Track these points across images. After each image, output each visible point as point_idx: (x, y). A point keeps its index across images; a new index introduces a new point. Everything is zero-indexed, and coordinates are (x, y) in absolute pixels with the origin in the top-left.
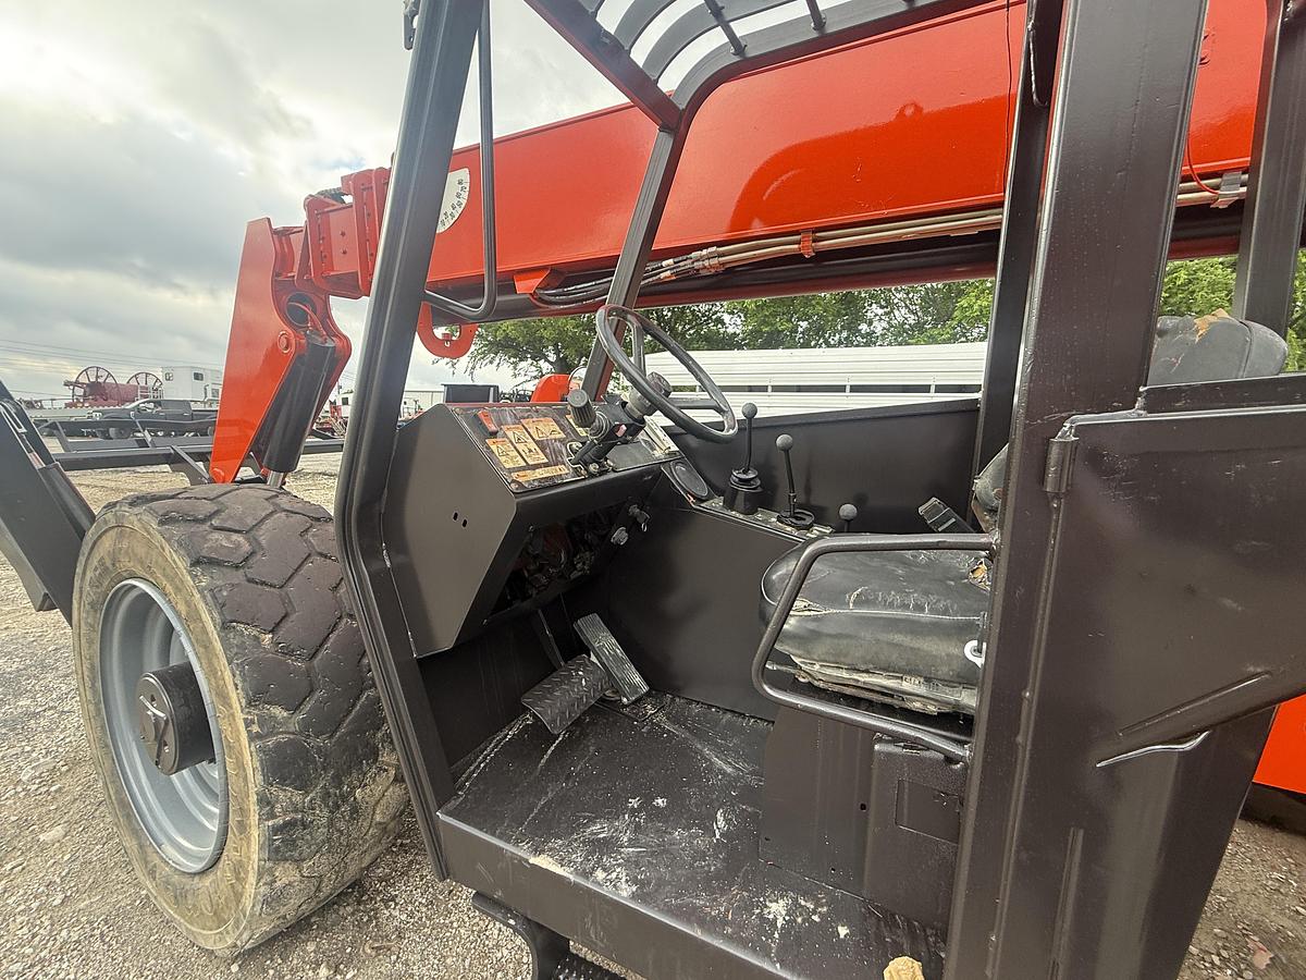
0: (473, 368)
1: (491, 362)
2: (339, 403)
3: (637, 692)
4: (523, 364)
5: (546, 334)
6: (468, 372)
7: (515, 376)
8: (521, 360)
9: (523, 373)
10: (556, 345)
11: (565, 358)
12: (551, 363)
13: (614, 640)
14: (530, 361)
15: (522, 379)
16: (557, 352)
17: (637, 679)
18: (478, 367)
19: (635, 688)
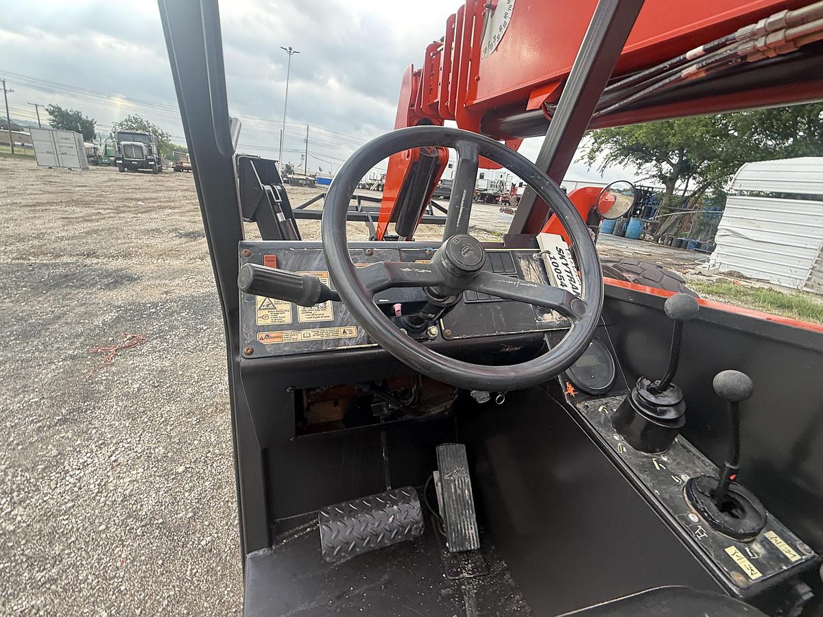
0: (605, 167)
1: (620, 163)
2: (517, 185)
3: (463, 545)
4: (647, 165)
5: (672, 140)
6: (599, 170)
7: (637, 174)
8: (647, 161)
9: (644, 173)
10: (681, 150)
11: (687, 161)
12: (672, 165)
13: (468, 480)
14: (654, 162)
15: (641, 177)
16: (681, 155)
17: (472, 531)
18: (608, 166)
19: (464, 539)
